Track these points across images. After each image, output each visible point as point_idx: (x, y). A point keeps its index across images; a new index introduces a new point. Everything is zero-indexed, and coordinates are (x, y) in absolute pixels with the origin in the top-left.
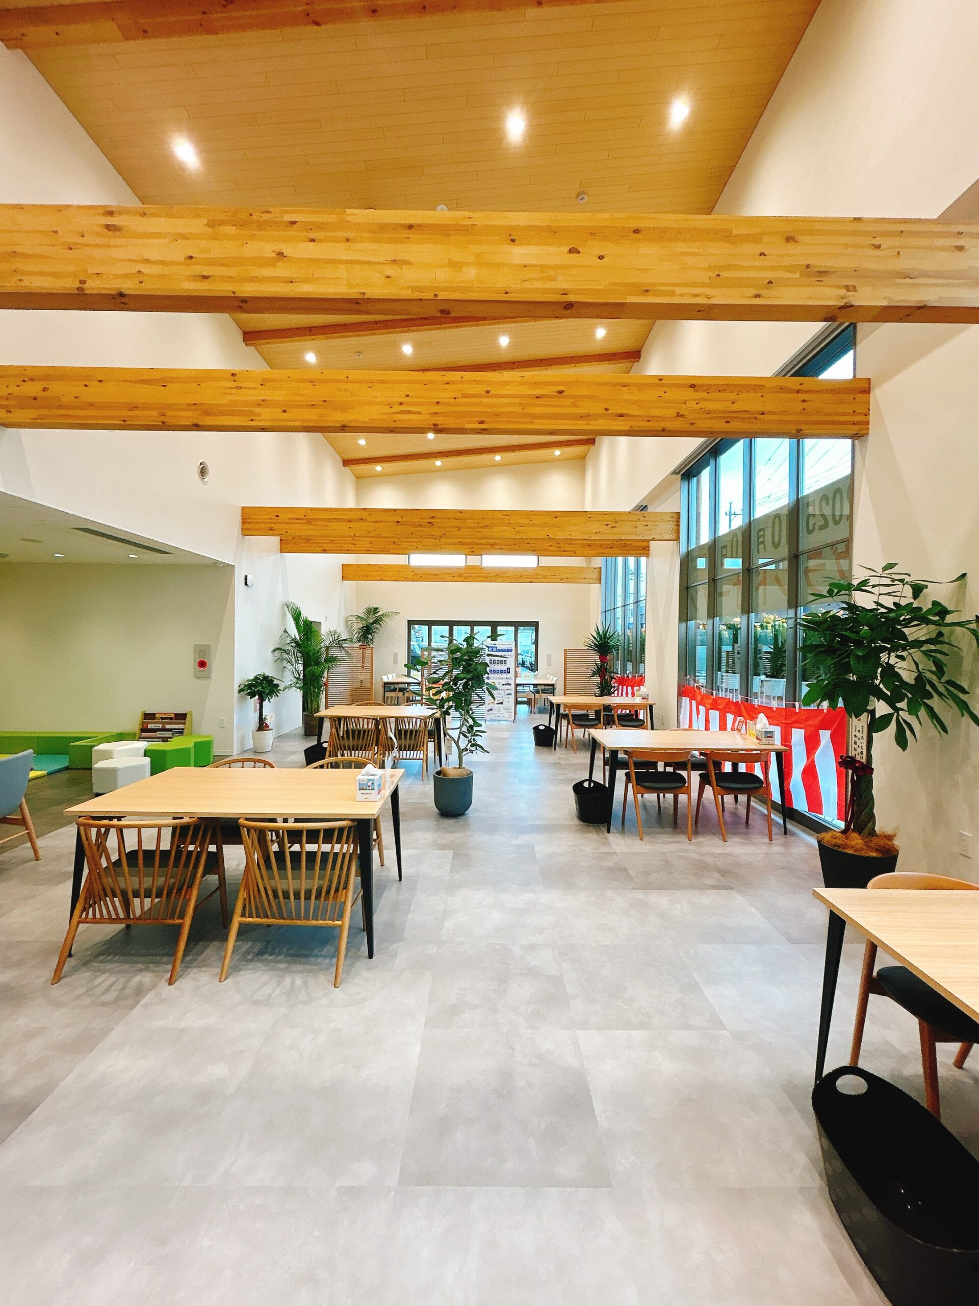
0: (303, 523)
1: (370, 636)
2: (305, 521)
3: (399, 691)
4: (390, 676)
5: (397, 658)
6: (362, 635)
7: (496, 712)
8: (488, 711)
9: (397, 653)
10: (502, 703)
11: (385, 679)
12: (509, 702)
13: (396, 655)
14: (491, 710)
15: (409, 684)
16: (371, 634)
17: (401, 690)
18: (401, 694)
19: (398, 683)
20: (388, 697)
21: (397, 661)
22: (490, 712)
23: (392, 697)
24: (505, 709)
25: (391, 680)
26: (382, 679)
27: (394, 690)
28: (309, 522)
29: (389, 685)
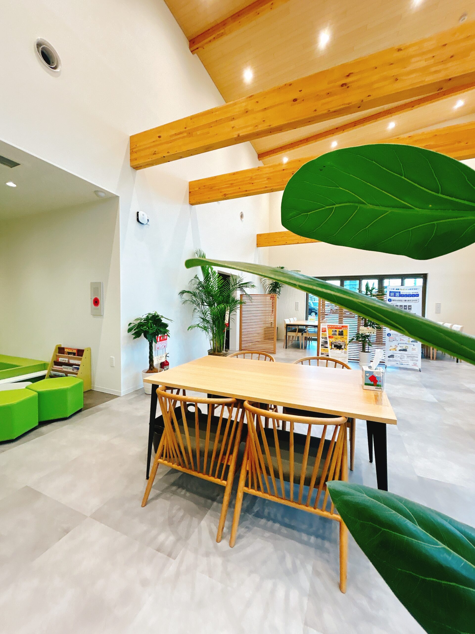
0: (184, 137)
1: (278, 290)
2: (185, 134)
3: (298, 332)
4: (291, 319)
5: (298, 306)
6: (272, 289)
7: (399, 359)
8: (389, 357)
9: (298, 303)
10: (405, 350)
11: (288, 322)
12: (414, 349)
13: (297, 304)
14: (392, 356)
15: (307, 326)
16: (278, 288)
17: (301, 331)
18: (300, 334)
19: (299, 325)
20: (289, 336)
21: (297, 308)
22: (391, 359)
23: (293, 337)
24: (408, 357)
25: (292, 323)
26: (284, 321)
27: (295, 331)
28: (190, 134)
29: (291, 327)
